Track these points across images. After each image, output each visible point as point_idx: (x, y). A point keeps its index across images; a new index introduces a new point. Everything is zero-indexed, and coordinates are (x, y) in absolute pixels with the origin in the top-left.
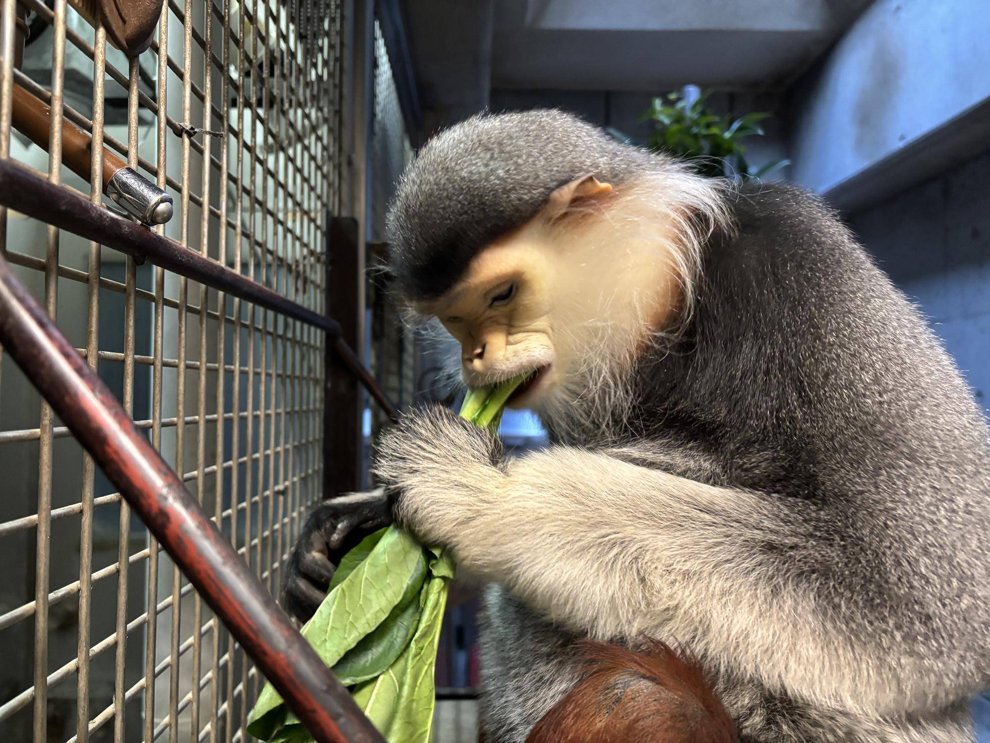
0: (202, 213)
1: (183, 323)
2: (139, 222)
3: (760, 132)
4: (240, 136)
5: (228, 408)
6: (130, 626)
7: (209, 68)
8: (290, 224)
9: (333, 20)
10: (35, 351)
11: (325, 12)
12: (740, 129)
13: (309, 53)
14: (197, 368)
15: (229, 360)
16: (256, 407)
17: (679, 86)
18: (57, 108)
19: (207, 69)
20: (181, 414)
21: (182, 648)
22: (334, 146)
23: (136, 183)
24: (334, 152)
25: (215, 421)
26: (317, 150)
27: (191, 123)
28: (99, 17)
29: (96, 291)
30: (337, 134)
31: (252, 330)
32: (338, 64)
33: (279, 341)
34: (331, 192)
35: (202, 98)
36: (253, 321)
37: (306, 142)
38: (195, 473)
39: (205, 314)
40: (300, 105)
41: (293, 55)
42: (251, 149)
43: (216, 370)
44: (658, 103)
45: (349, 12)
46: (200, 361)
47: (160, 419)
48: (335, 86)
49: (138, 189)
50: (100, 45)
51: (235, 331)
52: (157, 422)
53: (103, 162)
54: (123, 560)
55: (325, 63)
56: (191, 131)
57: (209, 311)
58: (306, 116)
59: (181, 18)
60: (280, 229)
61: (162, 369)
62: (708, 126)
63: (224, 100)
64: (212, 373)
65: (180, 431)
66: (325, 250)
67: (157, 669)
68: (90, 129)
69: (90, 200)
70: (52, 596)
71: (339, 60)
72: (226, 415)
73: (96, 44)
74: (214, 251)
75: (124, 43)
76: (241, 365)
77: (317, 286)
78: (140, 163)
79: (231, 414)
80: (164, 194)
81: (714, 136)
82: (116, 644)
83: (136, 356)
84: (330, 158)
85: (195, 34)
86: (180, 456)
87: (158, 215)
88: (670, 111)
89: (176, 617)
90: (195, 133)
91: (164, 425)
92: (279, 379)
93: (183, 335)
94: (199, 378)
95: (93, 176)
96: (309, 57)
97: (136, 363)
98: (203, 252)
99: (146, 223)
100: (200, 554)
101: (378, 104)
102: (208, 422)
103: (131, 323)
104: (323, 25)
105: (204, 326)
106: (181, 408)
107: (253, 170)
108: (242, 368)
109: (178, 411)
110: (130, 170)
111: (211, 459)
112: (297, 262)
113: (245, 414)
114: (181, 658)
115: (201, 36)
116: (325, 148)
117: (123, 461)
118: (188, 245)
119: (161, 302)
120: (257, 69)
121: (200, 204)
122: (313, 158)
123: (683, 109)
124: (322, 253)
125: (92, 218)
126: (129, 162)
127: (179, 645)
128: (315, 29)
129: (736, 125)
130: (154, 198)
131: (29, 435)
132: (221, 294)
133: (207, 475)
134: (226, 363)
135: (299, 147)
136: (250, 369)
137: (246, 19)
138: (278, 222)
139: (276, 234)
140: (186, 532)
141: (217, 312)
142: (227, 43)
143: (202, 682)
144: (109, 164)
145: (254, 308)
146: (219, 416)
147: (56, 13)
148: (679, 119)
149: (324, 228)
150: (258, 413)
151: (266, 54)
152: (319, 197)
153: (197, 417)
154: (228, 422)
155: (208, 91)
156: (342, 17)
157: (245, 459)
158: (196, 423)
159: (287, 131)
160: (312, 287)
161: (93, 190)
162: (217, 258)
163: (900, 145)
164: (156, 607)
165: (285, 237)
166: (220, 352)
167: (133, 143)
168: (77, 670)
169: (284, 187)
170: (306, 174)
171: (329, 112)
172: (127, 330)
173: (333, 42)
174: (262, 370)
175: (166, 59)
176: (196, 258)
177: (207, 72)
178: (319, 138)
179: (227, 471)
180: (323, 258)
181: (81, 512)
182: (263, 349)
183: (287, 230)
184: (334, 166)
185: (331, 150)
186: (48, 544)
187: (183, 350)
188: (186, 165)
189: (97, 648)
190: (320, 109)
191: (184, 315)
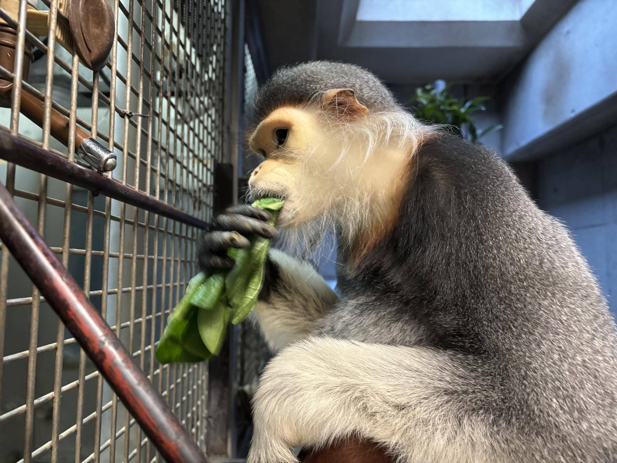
0: (135, 163)
1: (123, 230)
2: (96, 170)
3: (483, 109)
4: (160, 116)
5: (150, 282)
6: (85, 420)
7: (142, 77)
8: (191, 168)
9: (219, 45)
10: (27, 253)
11: (214, 41)
12: (471, 107)
13: (204, 65)
14: (131, 258)
15: (151, 252)
16: (168, 281)
17: (432, 80)
18: (48, 103)
19: (140, 77)
20: (120, 287)
21: (117, 434)
22: (219, 120)
23: (95, 147)
24: (219, 124)
25: (141, 290)
26: (208, 122)
27: (130, 110)
28: (75, 48)
29: (69, 213)
30: (221, 113)
31: (166, 234)
32: (222, 71)
33: (183, 240)
34: (217, 148)
35: (137, 95)
36: (167, 228)
37: (201, 118)
38: (128, 323)
39: (136, 225)
40: (198, 96)
41: (194, 67)
42: (167, 124)
43: (143, 259)
44: (419, 91)
45: (229, 40)
46: (132, 253)
47: (107, 289)
48: (220, 84)
49: (96, 150)
50: (75, 65)
51: (155, 234)
52: (105, 291)
53: (76, 135)
54: (81, 379)
55: (214, 70)
56: (130, 115)
57: (139, 223)
58: (202, 102)
59: (126, 47)
60: (185, 171)
61: (108, 259)
62: (451, 105)
63: (151, 95)
64: (140, 261)
65: (119, 297)
66: (212, 183)
67: (101, 448)
68: (68, 115)
69: (67, 158)
70: (36, 401)
71: (222, 68)
72: (149, 287)
73: (73, 65)
74: (142, 186)
75: (90, 64)
76: (158, 255)
77: (207, 206)
78: (98, 135)
79: (152, 286)
80: (112, 154)
81: (454, 111)
82: (76, 431)
83: (93, 252)
84: (216, 127)
85: (133, 57)
86: (119, 313)
87: (108, 166)
88: (426, 96)
89: (114, 414)
90: (132, 115)
91: (109, 293)
92: (183, 264)
93: (122, 238)
94: (132, 264)
95: (69, 143)
96: (204, 67)
97: (93, 256)
98: (136, 187)
99: (101, 171)
100: (124, 378)
101: (247, 94)
102: (137, 291)
103: (90, 231)
104: (213, 49)
105: (136, 232)
106: (120, 283)
107: (168, 136)
108: (159, 257)
109: (118, 285)
110: (92, 140)
111: (138, 314)
112: (195, 191)
113: (161, 285)
114: (117, 441)
115: (138, 58)
116: (213, 122)
117: (78, 320)
118: (126, 183)
119: (109, 218)
120: (171, 76)
121: (134, 158)
122: (205, 128)
123: (435, 95)
124: (211, 186)
125: (67, 169)
126: (91, 134)
127: (115, 433)
128: (208, 51)
129: (468, 104)
130: (105, 156)
131: (25, 301)
132: (147, 212)
133: (136, 324)
134: (149, 254)
135: (197, 121)
136: (164, 258)
137: (165, 47)
138: (183, 167)
139: (182, 174)
140: (116, 364)
141: (144, 222)
142: (153, 62)
143: (130, 456)
144: (79, 135)
145: (167, 221)
146: (144, 287)
147: (49, 47)
148: (432, 101)
149: (212, 170)
150: (169, 285)
151: (177, 66)
152: (209, 151)
153: (130, 288)
154: (150, 291)
155: (141, 90)
156: (225, 43)
157: (160, 314)
158: (129, 292)
159: (189, 112)
160: (204, 206)
161: (69, 151)
162: (144, 190)
163: (572, 115)
164: (101, 408)
165: (188, 176)
166: (145, 248)
167: (94, 123)
168: (51, 448)
169: (187, 146)
170: (201, 137)
171: (216, 99)
172: (88, 236)
173: (219, 58)
174: (172, 258)
175: (116, 72)
176: (131, 191)
177: (140, 79)
178: (209, 116)
179: (149, 322)
180: (212, 188)
181: (56, 348)
182: (172, 245)
183: (189, 172)
184: (219, 132)
185: (217, 123)
186: (35, 369)
187: (122, 247)
188: (126, 135)
189: (64, 434)
190: (210, 98)
191: (123, 226)
